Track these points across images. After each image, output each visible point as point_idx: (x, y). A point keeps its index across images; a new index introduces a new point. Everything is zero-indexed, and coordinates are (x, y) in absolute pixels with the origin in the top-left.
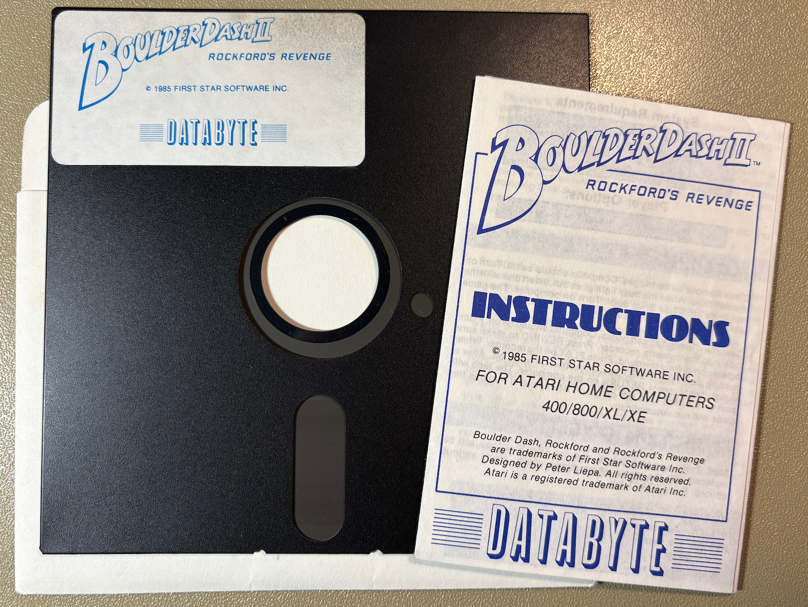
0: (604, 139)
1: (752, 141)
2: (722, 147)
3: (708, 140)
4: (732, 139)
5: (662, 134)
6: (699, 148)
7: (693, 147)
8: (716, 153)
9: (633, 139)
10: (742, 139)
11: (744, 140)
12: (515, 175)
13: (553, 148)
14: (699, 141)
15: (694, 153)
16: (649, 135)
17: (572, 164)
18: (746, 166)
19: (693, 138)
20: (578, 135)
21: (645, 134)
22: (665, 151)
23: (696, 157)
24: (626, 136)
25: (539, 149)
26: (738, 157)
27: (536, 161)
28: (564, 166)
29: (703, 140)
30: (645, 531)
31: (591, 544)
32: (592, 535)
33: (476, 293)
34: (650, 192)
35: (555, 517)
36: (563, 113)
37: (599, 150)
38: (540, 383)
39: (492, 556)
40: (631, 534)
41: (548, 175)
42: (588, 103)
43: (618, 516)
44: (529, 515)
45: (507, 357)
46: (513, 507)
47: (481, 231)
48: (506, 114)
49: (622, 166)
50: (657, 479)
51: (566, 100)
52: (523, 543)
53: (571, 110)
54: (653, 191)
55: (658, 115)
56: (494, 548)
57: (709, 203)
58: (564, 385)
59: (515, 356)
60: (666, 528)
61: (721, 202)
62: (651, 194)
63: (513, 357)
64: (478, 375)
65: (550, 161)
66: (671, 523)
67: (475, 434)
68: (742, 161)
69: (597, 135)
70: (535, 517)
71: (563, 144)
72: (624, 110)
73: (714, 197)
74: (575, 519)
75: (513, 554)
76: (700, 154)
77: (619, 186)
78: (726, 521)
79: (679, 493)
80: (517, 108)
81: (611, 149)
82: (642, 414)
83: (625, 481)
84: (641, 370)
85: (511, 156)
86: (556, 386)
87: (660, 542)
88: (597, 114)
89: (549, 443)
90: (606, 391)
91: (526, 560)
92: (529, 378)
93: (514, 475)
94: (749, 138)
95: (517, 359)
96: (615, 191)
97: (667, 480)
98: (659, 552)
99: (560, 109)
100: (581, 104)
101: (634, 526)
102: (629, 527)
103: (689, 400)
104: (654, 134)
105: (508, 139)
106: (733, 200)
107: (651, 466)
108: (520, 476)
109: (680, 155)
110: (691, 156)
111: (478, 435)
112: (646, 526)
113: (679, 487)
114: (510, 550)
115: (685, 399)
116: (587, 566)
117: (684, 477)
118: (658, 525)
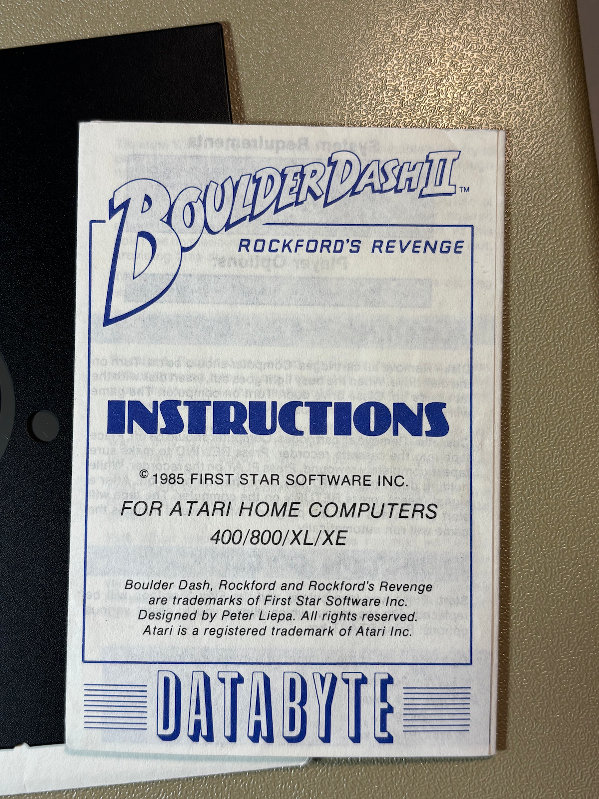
0: (256, 184)
1: (454, 160)
2: (415, 174)
3: (395, 167)
4: (427, 160)
5: (331, 167)
6: (383, 179)
7: (375, 180)
8: (408, 182)
9: (293, 180)
10: (441, 160)
11: (445, 161)
12: (145, 243)
13: (190, 204)
14: (383, 170)
15: (377, 187)
16: (315, 172)
17: (217, 221)
18: (450, 194)
19: (374, 167)
20: (220, 183)
21: (308, 171)
22: (337, 189)
23: (381, 191)
24: (283, 176)
25: (171, 207)
26: (438, 183)
27: (169, 222)
28: (206, 225)
29: (388, 169)
30: (363, 686)
31: (292, 711)
32: (292, 698)
33: (110, 403)
34: (322, 246)
35: (240, 679)
36: (197, 157)
37: (249, 200)
38: (205, 508)
39: (164, 738)
40: (343, 693)
41: (187, 239)
42: (229, 140)
43: (323, 670)
44: (207, 680)
45: (159, 480)
46: (183, 673)
47: (108, 321)
48: (123, 166)
49: (281, 217)
50: (370, 617)
51: (200, 138)
52: (203, 717)
53: (208, 151)
54: (326, 245)
55: (324, 144)
56: (166, 726)
57: (403, 251)
58: (236, 508)
59: (169, 478)
60: (390, 680)
61: (419, 247)
62: (325, 249)
63: (166, 479)
64: (124, 508)
65: (188, 220)
66: (397, 673)
67: (127, 584)
68: (445, 188)
69: (245, 180)
70: (214, 682)
71: (202, 197)
72: (278, 142)
73: (410, 242)
74: (267, 680)
75: (191, 733)
76: (385, 187)
77: (282, 243)
78: (471, 663)
79: (403, 633)
80: (136, 157)
81: (265, 197)
82: (342, 535)
83: (328, 624)
84: (334, 477)
85: (136, 220)
86: (225, 509)
87: (384, 698)
88: (242, 152)
89: (223, 584)
90: (291, 509)
91: (209, 738)
92: (190, 504)
93: (181, 631)
94: (450, 157)
95: (172, 481)
96: (276, 250)
97: (385, 617)
98: (384, 713)
99: (193, 151)
100: (220, 142)
101: (347, 681)
102: (340, 684)
103: (402, 510)
104: (320, 169)
105: (130, 199)
106: (436, 242)
107: (361, 601)
108: (189, 632)
109: (359, 193)
110: (374, 191)
111: (131, 584)
112: (364, 680)
113: (402, 625)
114: (187, 728)
115: (397, 509)
116: (290, 740)
117: (407, 611)
118: (379, 678)
